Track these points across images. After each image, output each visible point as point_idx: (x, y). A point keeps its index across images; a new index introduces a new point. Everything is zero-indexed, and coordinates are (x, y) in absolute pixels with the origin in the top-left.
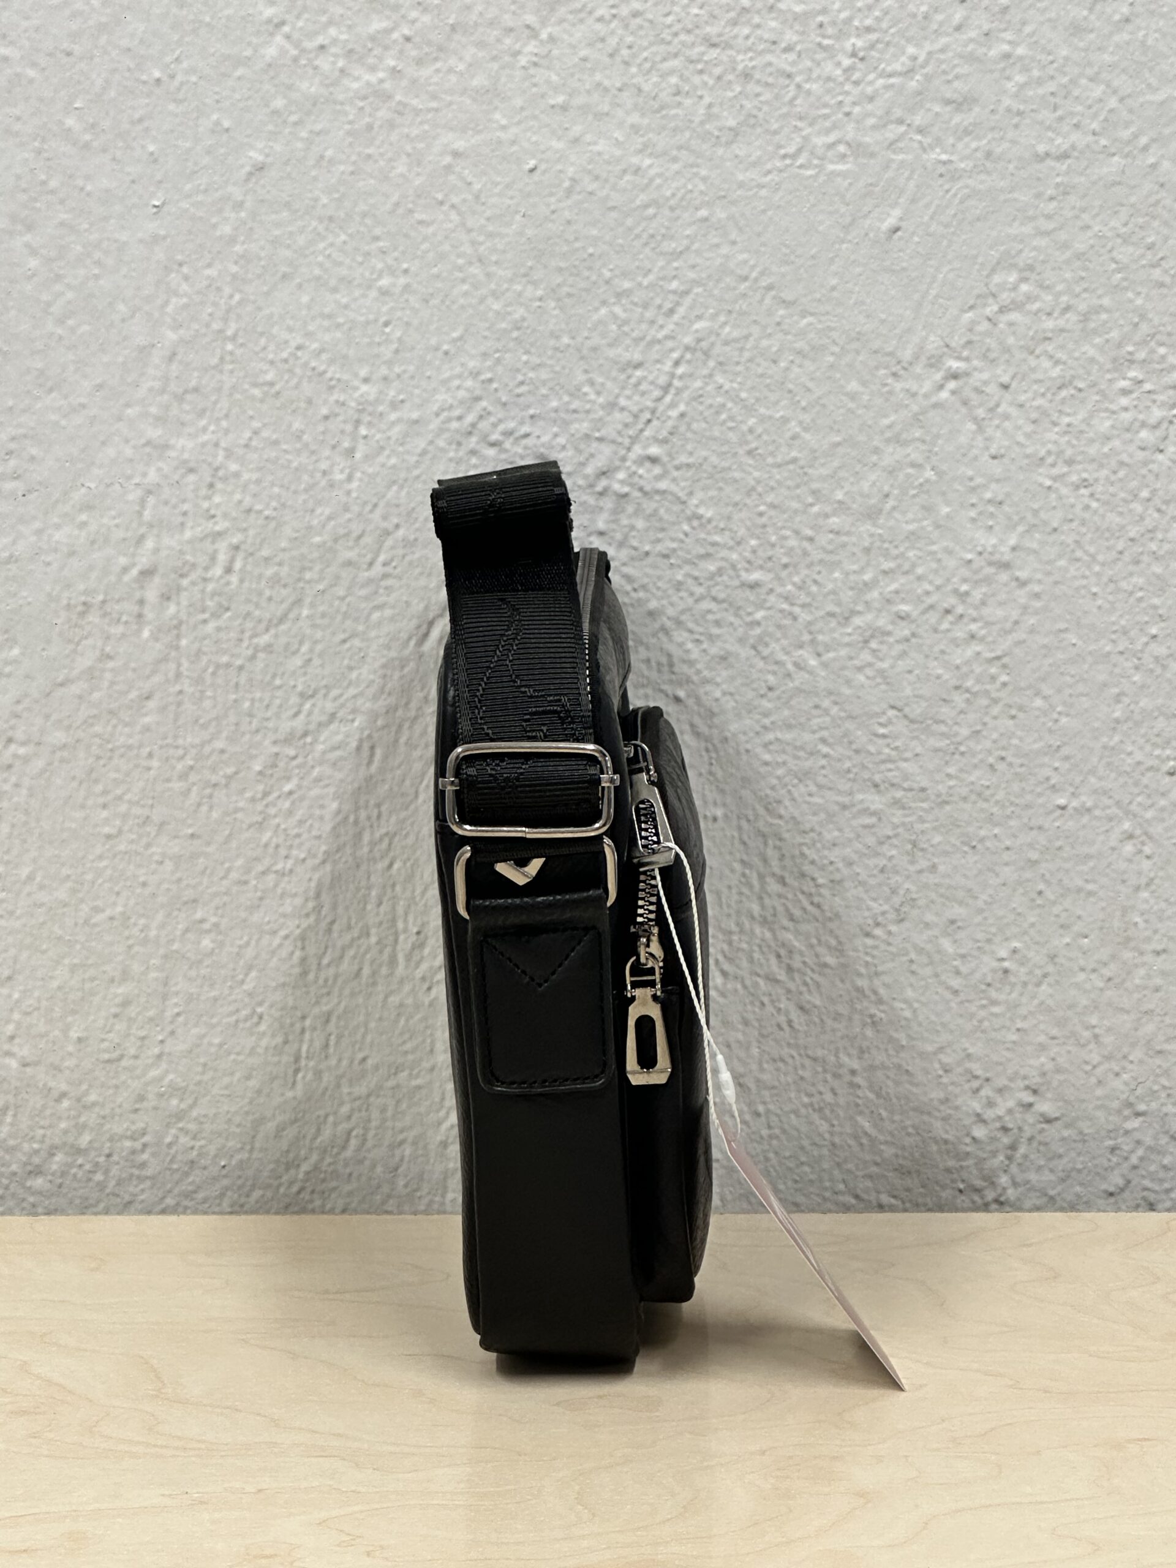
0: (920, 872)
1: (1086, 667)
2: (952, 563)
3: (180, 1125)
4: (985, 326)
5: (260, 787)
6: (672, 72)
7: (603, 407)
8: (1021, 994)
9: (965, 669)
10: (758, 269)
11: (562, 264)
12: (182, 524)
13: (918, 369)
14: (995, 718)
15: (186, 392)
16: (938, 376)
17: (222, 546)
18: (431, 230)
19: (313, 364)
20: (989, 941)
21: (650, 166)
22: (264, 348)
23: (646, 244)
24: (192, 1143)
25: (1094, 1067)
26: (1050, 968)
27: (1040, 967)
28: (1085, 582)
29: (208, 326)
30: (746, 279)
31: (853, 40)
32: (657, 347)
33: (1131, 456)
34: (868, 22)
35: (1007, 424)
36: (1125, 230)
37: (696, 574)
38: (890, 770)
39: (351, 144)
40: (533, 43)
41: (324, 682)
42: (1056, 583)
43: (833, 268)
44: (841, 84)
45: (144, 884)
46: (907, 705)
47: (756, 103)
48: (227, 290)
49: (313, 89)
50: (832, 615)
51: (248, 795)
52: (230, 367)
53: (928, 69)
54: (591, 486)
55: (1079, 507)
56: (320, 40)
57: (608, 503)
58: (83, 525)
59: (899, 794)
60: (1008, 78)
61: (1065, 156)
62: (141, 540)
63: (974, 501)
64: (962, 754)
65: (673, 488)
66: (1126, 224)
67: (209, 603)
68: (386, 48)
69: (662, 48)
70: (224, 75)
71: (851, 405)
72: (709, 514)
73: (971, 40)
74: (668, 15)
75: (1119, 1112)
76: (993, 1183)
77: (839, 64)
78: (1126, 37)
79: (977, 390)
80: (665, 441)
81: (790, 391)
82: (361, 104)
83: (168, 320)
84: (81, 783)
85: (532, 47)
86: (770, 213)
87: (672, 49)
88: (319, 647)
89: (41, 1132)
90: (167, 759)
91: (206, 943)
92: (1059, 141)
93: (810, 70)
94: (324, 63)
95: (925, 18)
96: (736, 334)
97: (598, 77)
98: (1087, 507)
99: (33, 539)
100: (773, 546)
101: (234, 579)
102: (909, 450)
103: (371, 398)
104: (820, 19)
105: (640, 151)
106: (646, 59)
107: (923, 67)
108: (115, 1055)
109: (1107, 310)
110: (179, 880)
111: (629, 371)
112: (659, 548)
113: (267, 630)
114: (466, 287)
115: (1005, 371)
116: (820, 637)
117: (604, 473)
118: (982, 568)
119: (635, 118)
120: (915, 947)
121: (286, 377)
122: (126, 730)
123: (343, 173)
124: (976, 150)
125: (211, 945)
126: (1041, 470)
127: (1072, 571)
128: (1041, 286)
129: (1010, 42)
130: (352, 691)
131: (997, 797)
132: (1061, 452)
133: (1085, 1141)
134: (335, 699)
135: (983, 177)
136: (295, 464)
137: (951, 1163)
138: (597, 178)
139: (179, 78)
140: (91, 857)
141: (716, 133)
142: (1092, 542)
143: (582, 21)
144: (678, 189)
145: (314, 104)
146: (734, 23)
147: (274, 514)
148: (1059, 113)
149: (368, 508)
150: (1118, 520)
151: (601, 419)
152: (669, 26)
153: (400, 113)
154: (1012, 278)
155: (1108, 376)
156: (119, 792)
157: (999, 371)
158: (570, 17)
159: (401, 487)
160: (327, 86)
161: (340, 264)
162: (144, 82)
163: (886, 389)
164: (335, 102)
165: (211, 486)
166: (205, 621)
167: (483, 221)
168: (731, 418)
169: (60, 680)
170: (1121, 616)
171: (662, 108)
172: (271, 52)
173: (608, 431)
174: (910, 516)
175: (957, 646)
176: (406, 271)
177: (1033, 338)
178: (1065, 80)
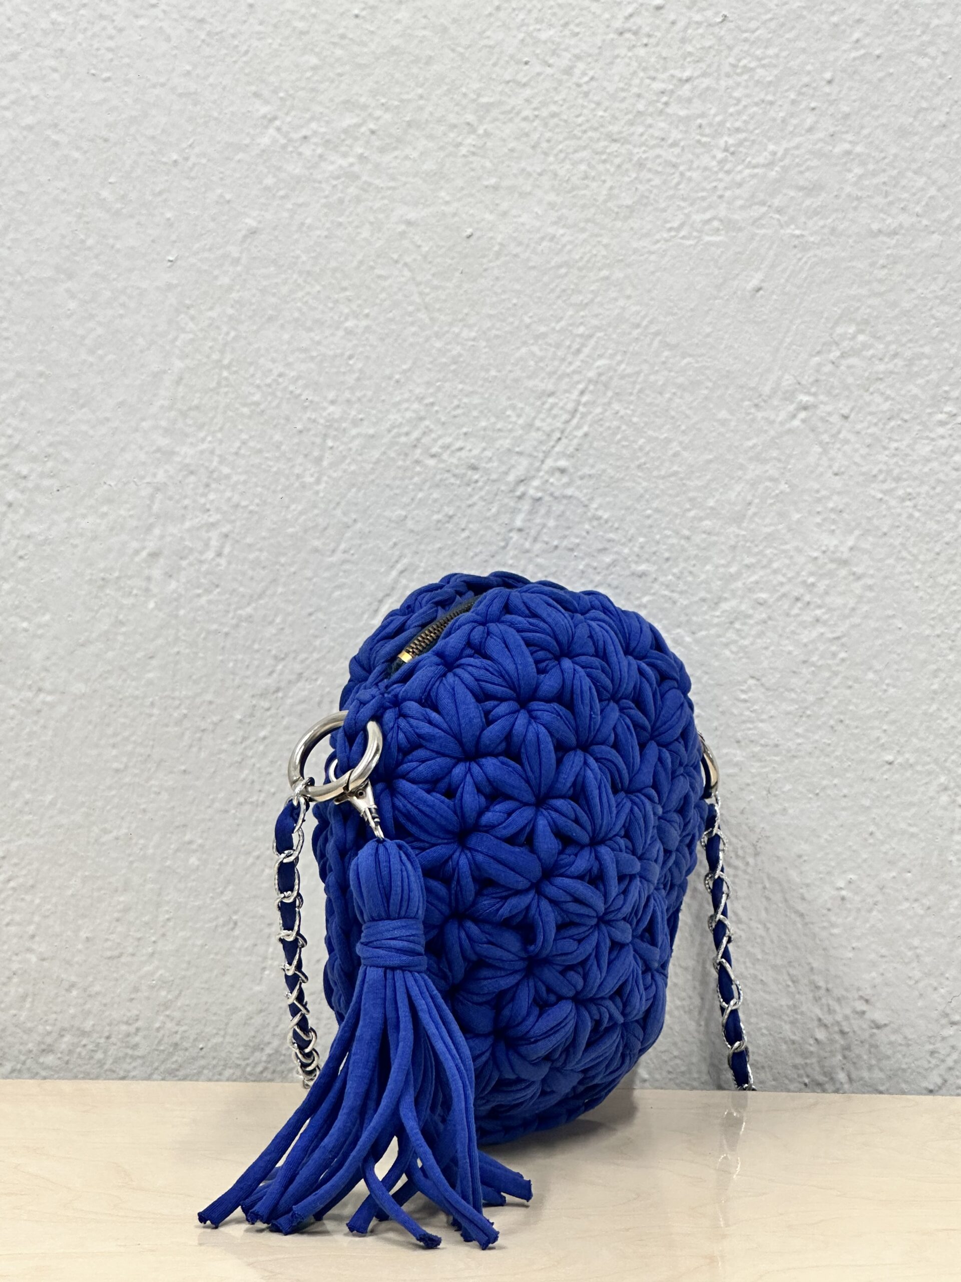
0: (774, 814)
1: (909, 646)
2: (801, 560)
3: (167, 1013)
4: (828, 368)
5: (241, 733)
6: (582, 161)
7: (523, 428)
8: (856, 919)
9: (810, 647)
10: (648, 319)
11: (492, 312)
12: (183, 516)
13: (775, 402)
14: (835, 688)
15: (190, 409)
16: (792, 408)
17: (214, 535)
18: (386, 284)
19: (291, 388)
20: (829, 873)
21: (563, 235)
22: (253, 376)
23: (559, 297)
24: (176, 1028)
25: (917, 982)
26: (880, 898)
27: (872, 896)
28: (908, 577)
29: (208, 357)
30: (638, 326)
31: (726, 138)
32: (567, 380)
33: (947, 475)
34: (738, 124)
35: (846, 447)
36: (942, 293)
37: (595, 564)
38: (750, 729)
39: (326, 215)
40: (473, 136)
41: (294, 647)
42: (886, 578)
43: (708, 319)
44: (716, 173)
45: (144, 811)
46: (763, 675)
47: (648, 186)
48: (225, 329)
49: (297, 171)
50: (704, 600)
51: (231, 739)
52: (226, 389)
53: (787, 161)
54: (512, 491)
55: (905, 516)
56: (304, 132)
57: (526, 506)
58: (104, 515)
59: (757, 749)
60: (849, 171)
61: (895, 233)
62: (149, 528)
63: (819, 509)
64: (809, 716)
65: (577, 494)
66: (942, 289)
67: (203, 580)
68: (356, 139)
69: (573, 143)
70: (228, 158)
71: (722, 430)
72: (606, 516)
73: (820, 140)
74: (578, 116)
75: (937, 1020)
76: (832, 1079)
77: (714, 157)
78: (943, 139)
79: (823, 420)
80: (571, 456)
81: (673, 418)
82: (334, 182)
83: (177, 351)
84: (95, 727)
85: (471, 140)
86: (658, 274)
87: (581, 143)
88: (290, 618)
89: (54, 1016)
90: (165, 709)
91: (193, 861)
92: (889, 220)
93: (692, 162)
94: (307, 150)
95: (784, 121)
96: (629, 370)
97: (523, 164)
98: (910, 516)
99: (65, 525)
100: (658, 543)
101: (223, 561)
102: (767, 467)
103: (336, 416)
104: (699, 121)
105: (555, 223)
106: (561, 151)
107: (781, 160)
108: (116, 953)
109: (929, 357)
110: (173, 807)
111: (544, 399)
112: (565, 543)
113: (249, 604)
114: (414, 329)
115: (845, 405)
116: (694, 619)
117: (522, 481)
118: (826, 564)
119: (552, 197)
120: (769, 877)
121: (269, 398)
122: (134, 683)
123: (319, 236)
124: (823, 227)
125: (197, 863)
126: (873, 485)
127: (899, 569)
128: (874, 337)
129: (850, 142)
130: (316, 656)
131: (838, 753)
132: (889, 472)
133: (908, 1045)
134: (302, 662)
135: (828, 248)
136: (275, 469)
137: (799, 1061)
138: (520, 244)
139: (193, 159)
140: (101, 787)
141: (616, 210)
142: (914, 545)
143: (511, 120)
144: (585, 253)
145: (298, 183)
146: (631, 123)
147: (257, 509)
148: (890, 198)
149: (332, 506)
150: (935, 527)
151: (521, 436)
152: (580, 125)
153: (366, 191)
154: (852, 329)
155: (929, 410)
156: (126, 734)
157: (840, 405)
158: (502, 117)
159: (359, 489)
160: (309, 168)
161: (316, 309)
162: (165, 164)
163: (748, 418)
164: (315, 181)
165: (207, 485)
166: (199, 596)
167: (429, 277)
168: (625, 438)
169: (82, 639)
170: (938, 606)
171: (573, 189)
172: (265, 141)
173: (526, 447)
174: (767, 521)
175: (805, 628)
176: (367, 316)
177: (868, 379)
178: (894, 172)
